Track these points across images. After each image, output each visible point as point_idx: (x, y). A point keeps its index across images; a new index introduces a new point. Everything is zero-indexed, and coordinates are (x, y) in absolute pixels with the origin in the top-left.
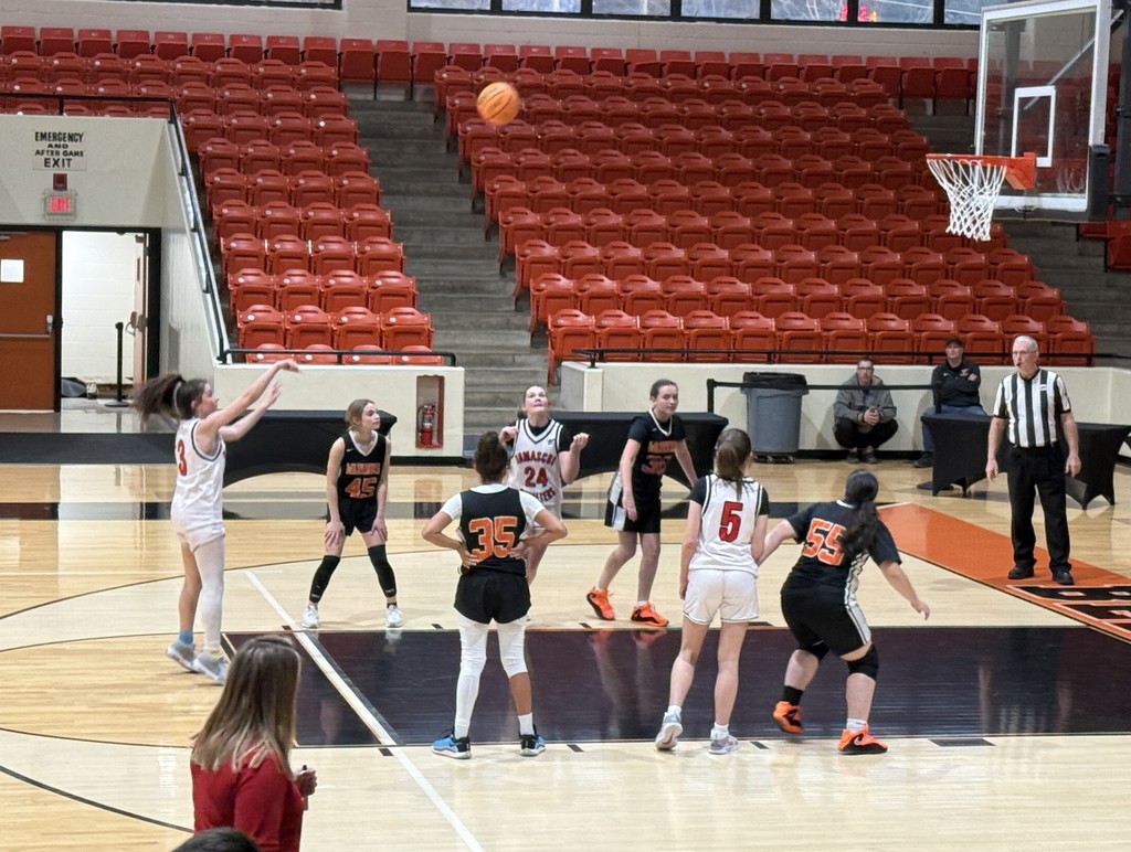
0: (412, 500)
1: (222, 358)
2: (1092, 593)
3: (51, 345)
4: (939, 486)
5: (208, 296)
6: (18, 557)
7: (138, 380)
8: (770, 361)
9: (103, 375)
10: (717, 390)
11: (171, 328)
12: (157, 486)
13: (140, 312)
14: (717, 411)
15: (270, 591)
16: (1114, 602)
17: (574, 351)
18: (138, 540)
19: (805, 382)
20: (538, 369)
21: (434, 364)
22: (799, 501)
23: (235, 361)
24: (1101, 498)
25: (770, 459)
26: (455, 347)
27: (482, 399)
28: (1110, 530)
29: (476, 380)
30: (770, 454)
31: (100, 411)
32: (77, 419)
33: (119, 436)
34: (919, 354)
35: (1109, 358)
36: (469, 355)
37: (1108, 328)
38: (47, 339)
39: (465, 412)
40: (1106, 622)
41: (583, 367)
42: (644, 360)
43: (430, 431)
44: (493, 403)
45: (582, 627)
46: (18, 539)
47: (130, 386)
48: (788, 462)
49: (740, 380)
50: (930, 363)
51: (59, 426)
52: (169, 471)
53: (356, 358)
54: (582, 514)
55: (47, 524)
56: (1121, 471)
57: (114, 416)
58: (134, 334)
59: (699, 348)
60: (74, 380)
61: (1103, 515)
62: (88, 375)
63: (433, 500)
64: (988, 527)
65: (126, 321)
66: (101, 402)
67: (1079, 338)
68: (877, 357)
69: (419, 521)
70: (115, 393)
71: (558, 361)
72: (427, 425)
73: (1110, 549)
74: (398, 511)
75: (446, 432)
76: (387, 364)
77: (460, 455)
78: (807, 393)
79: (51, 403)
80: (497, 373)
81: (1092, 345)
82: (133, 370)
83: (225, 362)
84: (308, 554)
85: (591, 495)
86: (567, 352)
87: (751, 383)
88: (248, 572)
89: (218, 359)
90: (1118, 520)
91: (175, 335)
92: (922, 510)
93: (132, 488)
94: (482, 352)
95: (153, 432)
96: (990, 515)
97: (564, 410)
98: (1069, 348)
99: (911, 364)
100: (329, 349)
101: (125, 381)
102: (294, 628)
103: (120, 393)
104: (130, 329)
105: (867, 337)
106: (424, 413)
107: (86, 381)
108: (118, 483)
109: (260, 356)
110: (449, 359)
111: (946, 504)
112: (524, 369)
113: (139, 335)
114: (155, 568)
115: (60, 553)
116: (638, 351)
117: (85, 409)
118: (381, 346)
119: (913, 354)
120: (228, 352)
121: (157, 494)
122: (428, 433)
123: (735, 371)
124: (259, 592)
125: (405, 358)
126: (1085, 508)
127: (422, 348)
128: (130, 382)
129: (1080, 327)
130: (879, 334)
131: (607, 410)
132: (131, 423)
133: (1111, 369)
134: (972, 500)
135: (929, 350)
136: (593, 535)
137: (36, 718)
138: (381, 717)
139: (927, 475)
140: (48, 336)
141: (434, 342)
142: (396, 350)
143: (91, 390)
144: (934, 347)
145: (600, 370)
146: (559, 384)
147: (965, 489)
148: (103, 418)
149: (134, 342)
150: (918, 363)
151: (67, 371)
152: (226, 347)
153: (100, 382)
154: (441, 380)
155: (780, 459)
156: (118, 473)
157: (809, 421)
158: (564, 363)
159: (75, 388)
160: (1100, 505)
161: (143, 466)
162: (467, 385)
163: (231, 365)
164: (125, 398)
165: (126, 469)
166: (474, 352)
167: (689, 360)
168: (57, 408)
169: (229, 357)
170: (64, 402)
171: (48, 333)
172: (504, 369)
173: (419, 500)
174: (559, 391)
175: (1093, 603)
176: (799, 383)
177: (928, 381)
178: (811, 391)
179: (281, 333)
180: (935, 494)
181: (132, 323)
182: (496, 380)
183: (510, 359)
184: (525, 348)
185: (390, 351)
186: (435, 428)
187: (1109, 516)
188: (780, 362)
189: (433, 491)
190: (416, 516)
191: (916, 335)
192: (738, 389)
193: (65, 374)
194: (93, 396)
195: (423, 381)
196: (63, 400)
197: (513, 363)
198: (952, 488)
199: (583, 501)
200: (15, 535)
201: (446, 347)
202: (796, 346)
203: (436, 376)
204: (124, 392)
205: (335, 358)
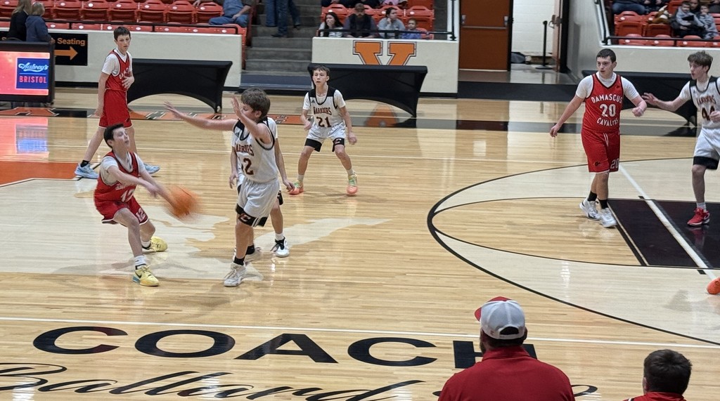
1: (605, 41)
3: (506, 33)
5: (598, 6)
6: (485, 151)
7: (555, 54)
9: (535, 51)
11: (575, 25)
13: (557, 15)
15: (631, 176)
18: (553, 144)
23: (612, 43)
31: (533, 71)
32: (519, 75)
33: (543, 85)
38: (504, 30)
46: (485, 141)
47: (550, 57)
51: (509, 78)
53: (685, 43)
55: (502, 133)
57: (541, 75)
58: (553, 28)
60: (518, 53)
62: (527, 51)
65: (549, 20)
66: (534, 66)
70: (542, 61)
79: (505, 64)
82: (552, 48)
83: (606, 44)
84: (654, 156)
89: (603, 42)
91: (577, 28)
93: (549, 115)
95: (564, 83)
100: (668, 37)
101: (547, 55)
102: (646, 197)
103: (544, 61)
104: (552, 25)
107: (524, 55)
108: (542, 111)
109: (627, 41)
113: (557, 28)
114: (563, 160)
115: (509, 150)
117: (524, 70)
120: (609, 38)
124: (625, 177)
128: (550, 55)
132: (551, 78)
137: (498, 241)
138: (699, 252)
140: (504, 28)
143: (528, 59)
148: (534, 75)
149: (552, 32)
151: (515, 48)
152: (608, 35)
153: (533, 55)
156: (542, 106)
159: (519, 58)
161: (557, 103)
164: (547, 64)
165: (546, 104)
168: (509, 69)
169: (609, 41)
170: (513, 66)
171: (504, 26)
179: (640, 28)
181: (553, 21)
193: (513, 50)
194: (529, 63)
204: (547, 61)
205: (672, 42)
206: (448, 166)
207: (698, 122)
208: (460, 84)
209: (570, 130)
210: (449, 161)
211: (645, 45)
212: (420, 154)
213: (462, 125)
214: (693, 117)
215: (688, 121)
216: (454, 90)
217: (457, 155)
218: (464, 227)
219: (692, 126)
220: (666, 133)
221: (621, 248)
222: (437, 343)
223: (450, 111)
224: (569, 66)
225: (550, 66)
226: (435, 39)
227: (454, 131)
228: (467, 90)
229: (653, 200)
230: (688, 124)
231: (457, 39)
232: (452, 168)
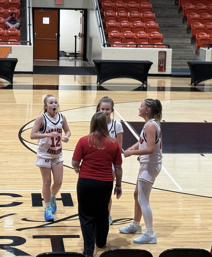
0: (157, 86)
3: (57, 43)
5: (100, 28)
7: (81, 52)
9: (71, 50)
11: (90, 37)
12: (86, 81)
13: (81, 33)
18: (81, 96)
20: (193, 50)
21: (164, 48)
23: (108, 46)
26: (170, 43)
27: (177, 58)
29: (175, 53)
31: (70, 60)
32: (64, 62)
33: (75, 67)
36: (173, 45)
38: (55, 40)
39: (172, 62)
41: (206, 49)
45: (205, 122)
47: (78, 53)
51: (59, 64)
52: (89, 77)
53: (142, 46)
54: (204, 91)
55: (55, 91)
57: (74, 62)
58: (80, 39)
60: (63, 52)
62: (67, 50)
63: (163, 86)
65: (77, 35)
66: (70, 58)
70: (74, 55)
71: (199, 47)
72: (161, 65)
74: (152, 89)
75: (167, 67)
77: (170, 73)
79: (57, 58)
80: (181, 51)
82: (79, 49)
84: (128, 100)
85: (207, 85)
89: (103, 46)
91: (91, 39)
93: (79, 82)
95: (85, 66)
97: (200, 61)
100: (134, 43)
101: (77, 52)
102: (124, 120)
106: (160, 62)
107: (66, 52)
108: (75, 80)
109: (115, 45)
110: (168, 46)
112: (188, 50)
113: (81, 39)
114: (85, 104)
115: (59, 99)
117: (66, 60)
118: (148, 42)
120: (106, 44)
121: (86, 84)
122: (162, 67)
125: (155, 46)
127: (160, 43)
132: (79, 64)
141: (163, 42)
142: (153, 44)
143: (68, 54)
145: (211, 50)
146: (199, 54)
148: (71, 62)
149: (79, 41)
152: (105, 42)
153: (70, 52)
154: (165, 52)
156: (75, 77)
159: (63, 54)
161: (82, 76)
162: (172, 54)
163: (106, 48)
164: (77, 57)
165: (77, 76)
168: (58, 59)
169: (106, 45)
170: (60, 58)
171: (56, 38)
172: (183, 49)
173: (159, 86)
174: (199, 56)
179: (121, 39)
181: (79, 36)
182: (181, 53)
184: (189, 43)
185: (151, 44)
186: (164, 66)
189: (163, 84)
190: (158, 91)
193: (60, 50)
194: (68, 56)
195: (160, 52)
201: (167, 43)
204: (77, 55)
205: (135, 46)
206: (30, 108)
207: (148, 83)
209: (88, 89)
210: (30, 105)
211: (123, 47)
214: (145, 82)
215: (143, 83)
216: (31, 70)
219: (145, 86)
220: (133, 89)
223: (29, 81)
224: (87, 57)
226: (21, 44)
228: (38, 70)
229: (127, 122)
230: (143, 85)
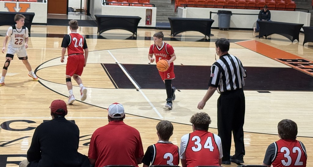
0: (144, 36)
1: (104, 4)
2: (293, 61)
3: (66, 0)
4: (260, 36)
6: (58, 46)
7: (85, 8)
8: (224, 8)
9: (78, 7)
10: (212, 14)
12: (89, 31)
14: (212, 18)
15: (113, 55)
16: (298, 63)
17: (181, 5)
19: (231, 13)
20: (173, 8)
21: (150, 6)
22: (229, 38)
23: (106, 5)
24: (296, 40)
25: (223, 29)
26: (155, 3)
27: (160, 15)
28: (298, 47)
29: (159, 10)
30: (223, 28)
31: (77, 15)
32: (71, 16)
33: (81, 20)
34: (257, 7)
35: (299, 9)
36: (158, 5)
37: (299, 3)
39: (157, 17)
40: (297, 67)
41: (183, 8)
42: (196, 7)
43: (149, 21)
44: (163, 16)
45: (181, 65)
46: (58, 42)
47: (83, 10)
48: (227, 30)
49: (217, 12)
50: (259, 9)
51: (68, 18)
52: (91, 28)
53: (133, 5)
54: (181, 40)
56: (300, 34)
57: (80, 16)
59: (208, 4)
60: (71, 8)
61: (296, 43)
62: (74, 7)
63: (149, 36)
64: (271, 46)
66: (77, 13)
67: (292, 5)
68: (247, 8)
69: (146, 41)
70: (80, 11)
71: (177, 7)
72: (148, 20)
73: (297, 51)
74: (141, 38)
75: (152, 22)
76: (140, 6)
77: (155, 26)
78: (232, 15)
79: (66, 13)
80: (164, 9)
81: (295, 7)
82: (84, 6)
83: (104, 5)
84: (121, 47)
85: (183, 36)
86: (179, 5)
87: (219, 12)
88: (108, 51)
90: (300, 45)
92: (256, 41)
93: (83, 32)
94: (161, 4)
95: (88, 20)
96: (271, 43)
97: (178, 17)
98: (290, 7)
99: (255, 9)
100: (127, 2)
101: (82, 8)
102: (118, 63)
103: (81, 11)
105: (245, 3)
106: (148, 17)
107: (74, 8)
109: (112, 4)
110: (153, 6)
111: (261, 40)
112: (169, 8)
116: (195, 5)
117: (73, 14)
118: (138, 2)
119: (255, 7)
121: (89, 33)
122: (148, 22)
123: (216, 10)
124: (110, 55)
125: (144, 5)
126: (292, 42)
127: (148, 3)
128: (83, 9)
129: (293, 2)
130: (248, 2)
131: (187, 18)
132: (83, 18)
133: (299, 12)
134: (268, 40)
135: (259, 6)
136: (184, 45)
138: (137, 83)
139: (258, 34)
141: (150, 2)
142: (142, 3)
143: (75, 10)
144: (260, 6)
145: (186, 9)
146: (177, 11)
147: (266, 37)
148: (77, 16)
149: (84, 0)
150: (257, 9)
151: (70, 6)
152: (105, 1)
153: (77, 8)
154: (151, 10)
155: (226, 29)
157: (232, 21)
158: (178, 7)
159: (71, 10)
160: (296, 41)
161: (86, 27)
162: (157, 11)
163: (105, 6)
164: (82, 12)
166: (158, 4)
167: (206, 7)
168: (67, 14)
169: (105, 4)
170: (69, 13)
172: (165, 8)
173: (146, 36)
174: (177, 13)
175: (294, 63)
176: (230, 13)
177: (258, 13)
178: (233, 15)
180: (259, 38)
182: (163, 10)
183: (166, 6)
184: (170, 4)
185: (140, 3)
186: (150, 20)
187: (298, 44)
188: (226, 8)
189: (149, 34)
190: (145, 40)
191: (256, 3)
192: (217, 14)
193: (69, 7)
194: (75, 12)
195: (147, 10)
196: (69, 12)
197: (167, 7)
198: (263, 37)
199: (182, 37)
200: (58, 41)
201: (152, 3)
202: (229, 5)
203: (150, 9)
204: (82, 11)
205: (128, 4)
206: (43, 52)
207: (137, 34)
208: (48, 20)
209: (91, 37)
210: (44, 50)
211: (118, 5)
212: (32, 47)
213: (49, 36)
214: (135, 33)
215: (134, 34)
216: (46, 22)
217: (47, 48)
218: (49, 75)
219: (135, 36)
220: (125, 38)
221: (108, 82)
222: (37, 121)
223: (44, 30)
224: (90, 13)
225: (83, 13)
226: (38, 2)
227: (46, 38)
228: (51, 22)
229: (121, 64)
230: (134, 35)
231: (47, 2)
232: (45, 52)
